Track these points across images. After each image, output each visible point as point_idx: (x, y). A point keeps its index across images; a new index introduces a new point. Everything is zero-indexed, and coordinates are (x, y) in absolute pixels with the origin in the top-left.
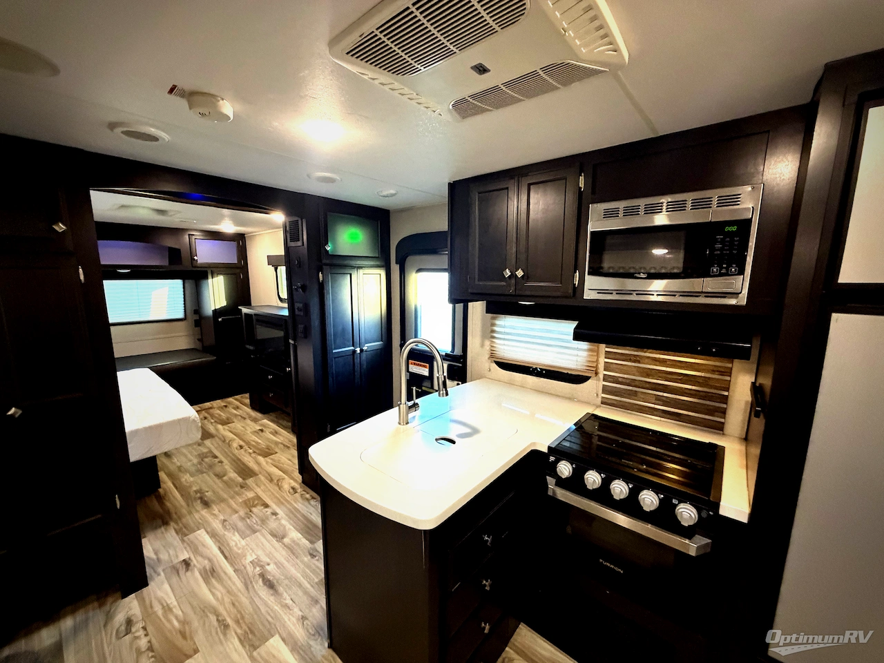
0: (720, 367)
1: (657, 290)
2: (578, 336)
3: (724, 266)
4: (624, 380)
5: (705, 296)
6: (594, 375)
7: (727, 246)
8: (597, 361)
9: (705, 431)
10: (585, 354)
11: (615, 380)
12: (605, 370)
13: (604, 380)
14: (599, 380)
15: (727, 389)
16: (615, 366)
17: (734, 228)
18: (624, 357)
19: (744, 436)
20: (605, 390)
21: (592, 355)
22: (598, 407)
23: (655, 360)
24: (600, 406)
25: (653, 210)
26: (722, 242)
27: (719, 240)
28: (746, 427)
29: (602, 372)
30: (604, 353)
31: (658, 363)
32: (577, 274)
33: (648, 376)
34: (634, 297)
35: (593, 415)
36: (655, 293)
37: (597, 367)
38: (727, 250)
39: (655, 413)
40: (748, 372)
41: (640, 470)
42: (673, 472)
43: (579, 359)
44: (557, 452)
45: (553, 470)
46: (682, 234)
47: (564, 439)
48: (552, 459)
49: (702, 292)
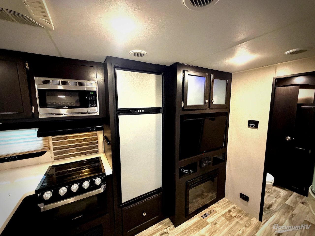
0: (94, 134)
1: (64, 112)
2: (39, 135)
3: (92, 104)
4: (63, 147)
5: (89, 113)
6: (49, 149)
7: (92, 98)
8: (49, 143)
9: (94, 154)
10: (42, 142)
11: (59, 148)
12: (53, 146)
13: (54, 150)
14: (51, 151)
15: (97, 140)
16: (58, 143)
17: (93, 93)
18: (61, 139)
19: (104, 151)
20: (55, 154)
21: (46, 142)
22: (53, 162)
23: (74, 136)
24: (54, 161)
25: (56, 83)
26: (90, 97)
27: (89, 96)
28: (104, 149)
29: (52, 147)
30: (51, 139)
31: (75, 137)
32: (33, 107)
33: (72, 143)
34: (55, 116)
35: (52, 166)
36: (64, 114)
37: (49, 146)
38: (92, 99)
39: (77, 155)
40: (101, 133)
41: (79, 177)
42: (86, 172)
43: (39, 145)
44: (41, 190)
45: (41, 200)
46: (77, 94)
47: (43, 183)
48: (39, 195)
49: (87, 112)
